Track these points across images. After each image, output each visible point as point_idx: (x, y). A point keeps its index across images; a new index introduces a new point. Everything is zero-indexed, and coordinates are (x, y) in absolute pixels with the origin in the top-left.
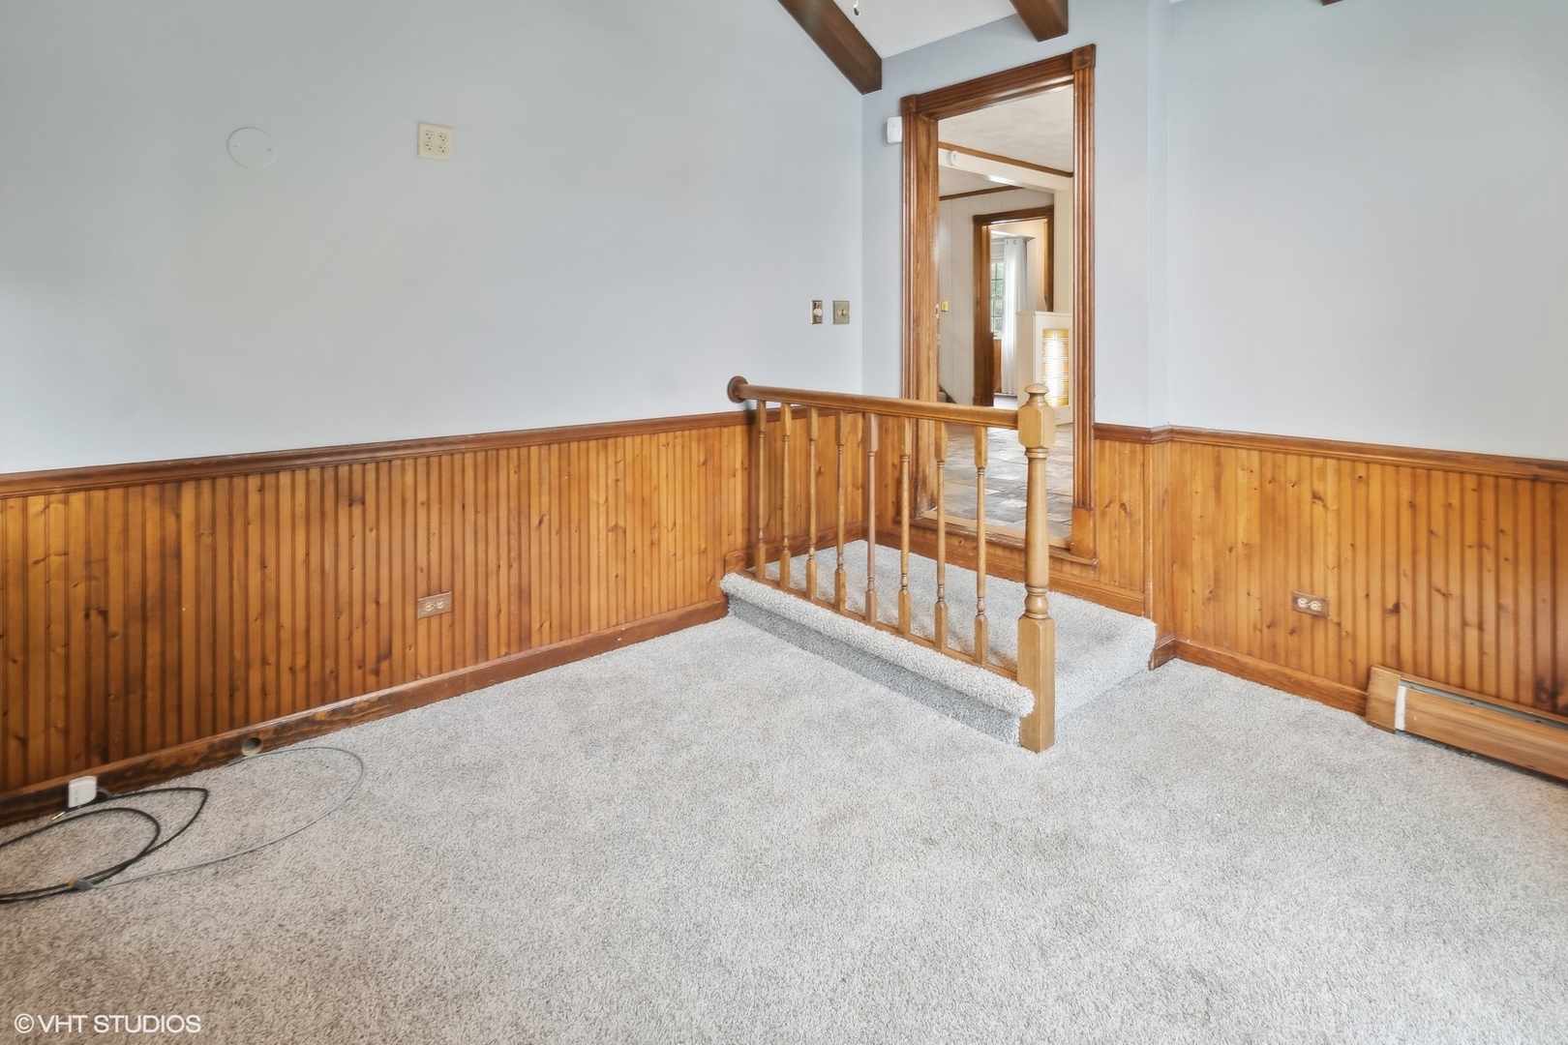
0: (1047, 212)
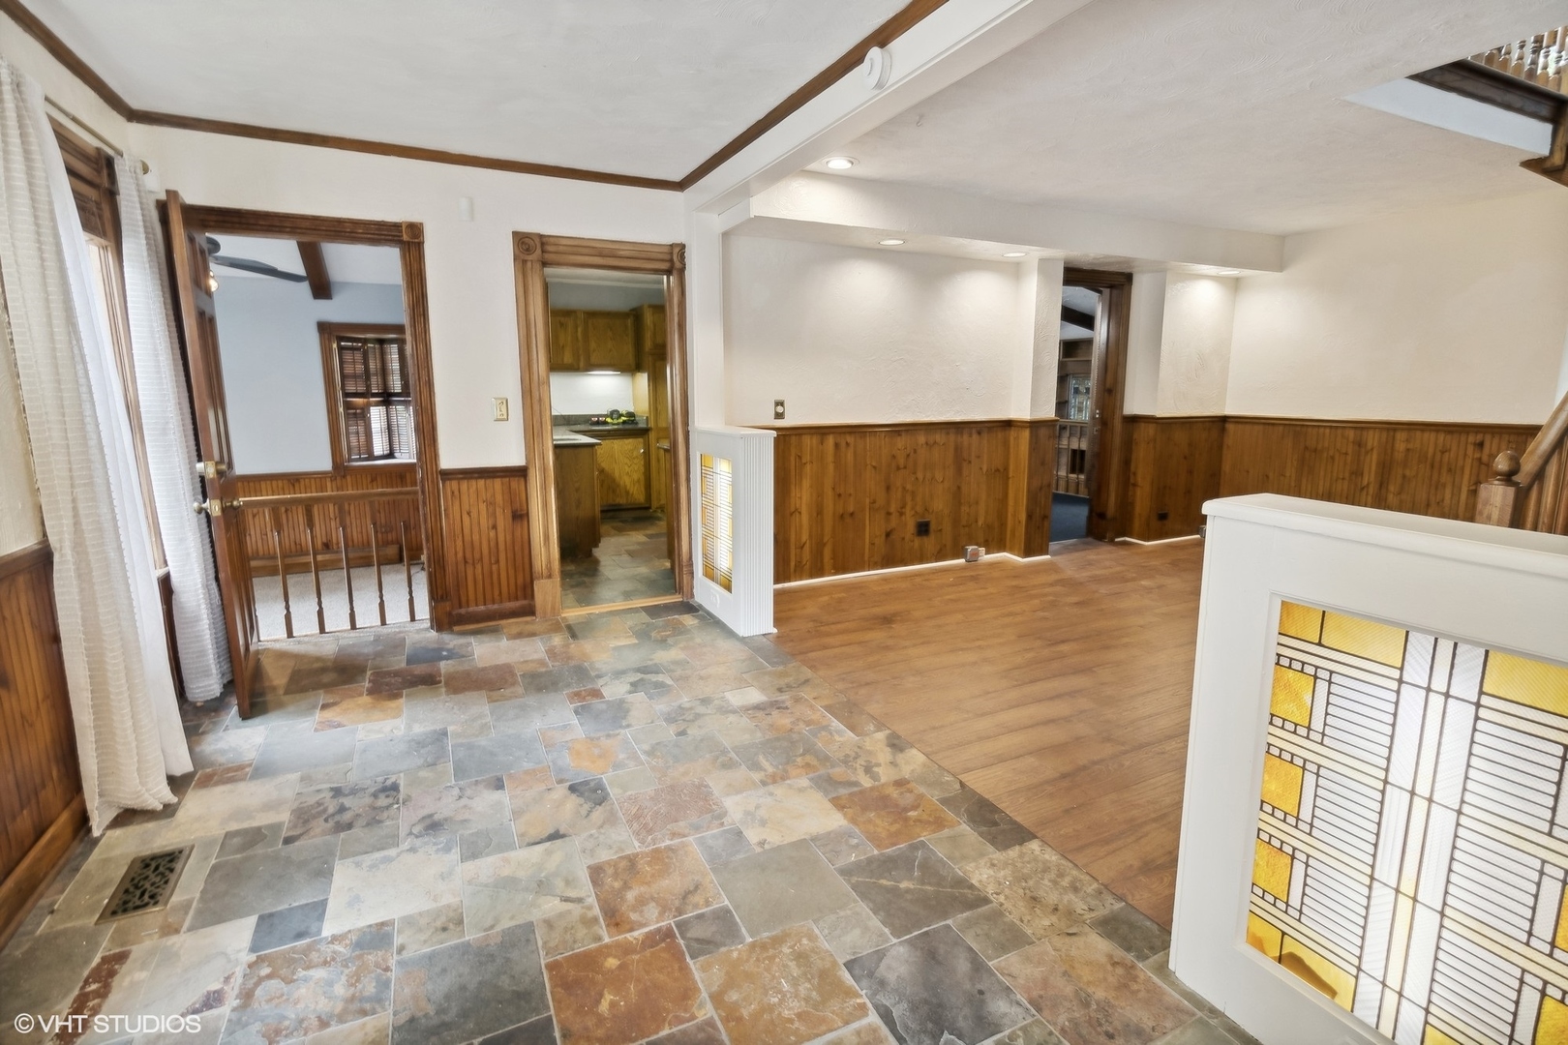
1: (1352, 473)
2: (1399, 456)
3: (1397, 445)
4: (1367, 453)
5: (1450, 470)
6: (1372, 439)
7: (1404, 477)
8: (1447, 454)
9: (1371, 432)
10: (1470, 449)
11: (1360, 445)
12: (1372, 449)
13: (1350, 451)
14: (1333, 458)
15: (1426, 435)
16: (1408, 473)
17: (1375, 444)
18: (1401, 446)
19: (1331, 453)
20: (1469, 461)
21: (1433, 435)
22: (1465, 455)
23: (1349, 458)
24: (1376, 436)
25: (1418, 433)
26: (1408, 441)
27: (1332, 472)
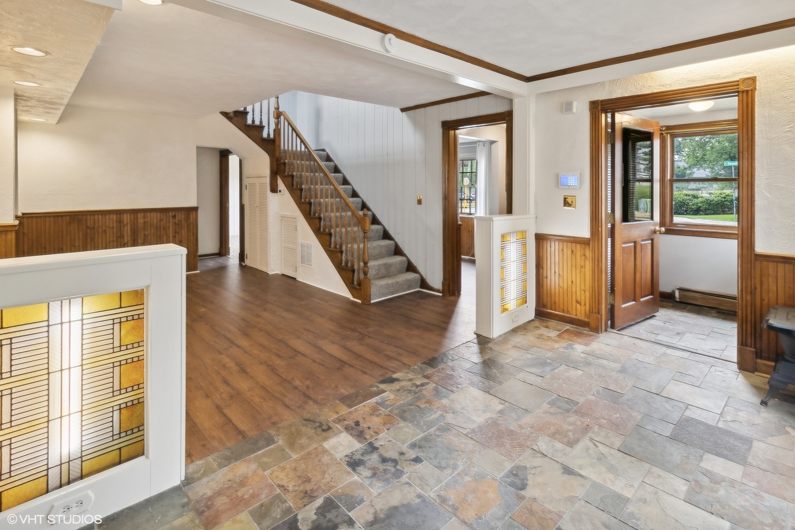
0: (506, 117)
1: (117, 238)
2: (141, 225)
3: (139, 220)
4: (124, 226)
5: (164, 229)
6: (126, 218)
7: (145, 235)
8: (162, 222)
9: (125, 215)
10: (171, 218)
11: (120, 222)
12: (127, 224)
13: (115, 226)
14: (105, 231)
15: (152, 214)
16: (146, 233)
17: (129, 221)
18: (141, 221)
19: (104, 228)
20: (171, 224)
21: (155, 214)
22: (169, 221)
23: (115, 230)
24: (129, 217)
25: (149, 214)
26: (144, 218)
27: (106, 238)
